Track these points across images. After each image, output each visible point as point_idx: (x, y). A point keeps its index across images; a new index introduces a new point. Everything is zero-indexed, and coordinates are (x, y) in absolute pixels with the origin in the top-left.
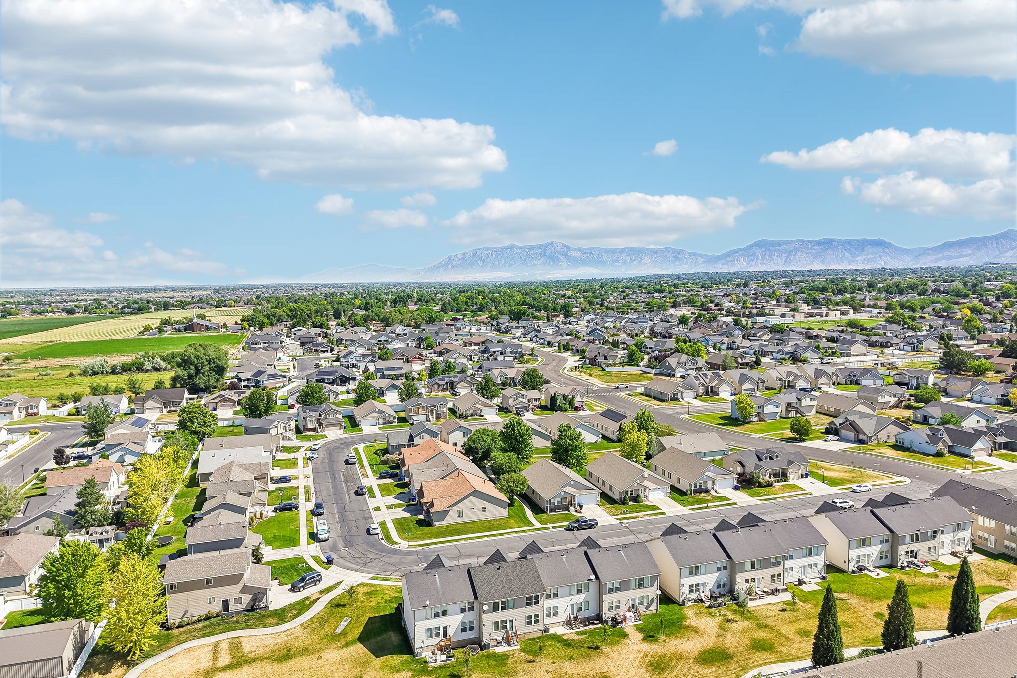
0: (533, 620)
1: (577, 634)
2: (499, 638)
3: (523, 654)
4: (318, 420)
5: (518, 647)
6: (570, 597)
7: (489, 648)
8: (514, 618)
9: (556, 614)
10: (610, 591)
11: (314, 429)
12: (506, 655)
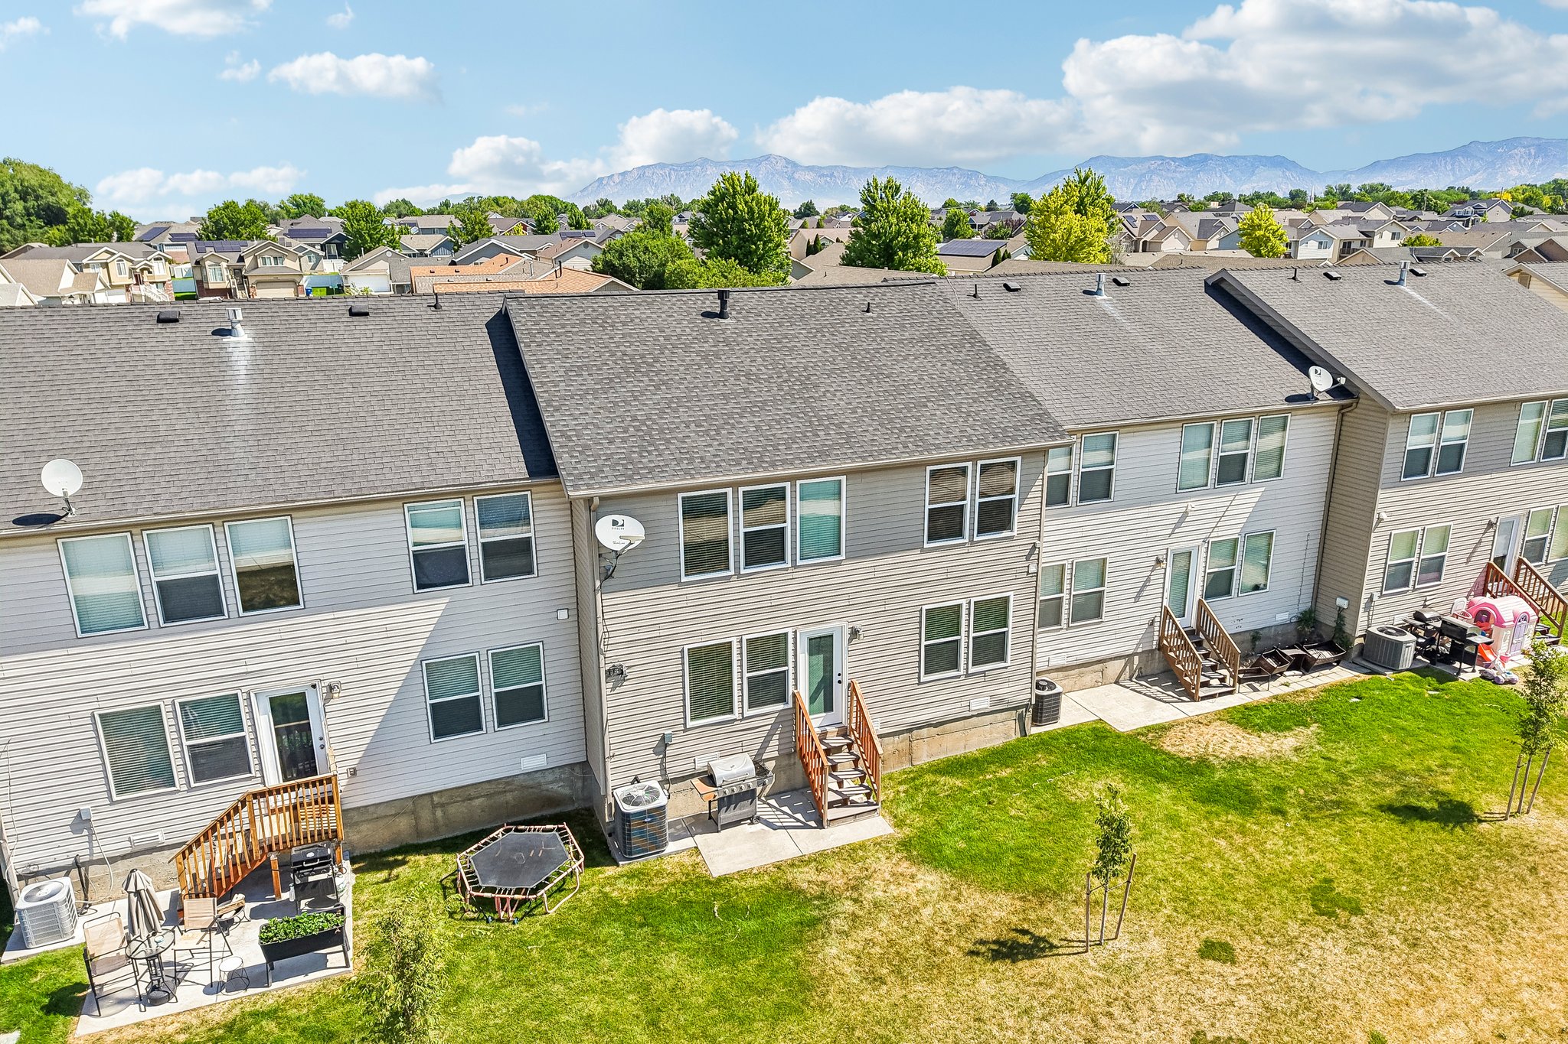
0: (966, 636)
1: (1245, 718)
2: (733, 769)
3: (930, 880)
4: (237, 272)
5: (877, 826)
6: (1180, 507)
7: (656, 843)
8: (837, 627)
9: (1091, 608)
10: (1417, 465)
11: (226, 293)
12: (790, 893)
